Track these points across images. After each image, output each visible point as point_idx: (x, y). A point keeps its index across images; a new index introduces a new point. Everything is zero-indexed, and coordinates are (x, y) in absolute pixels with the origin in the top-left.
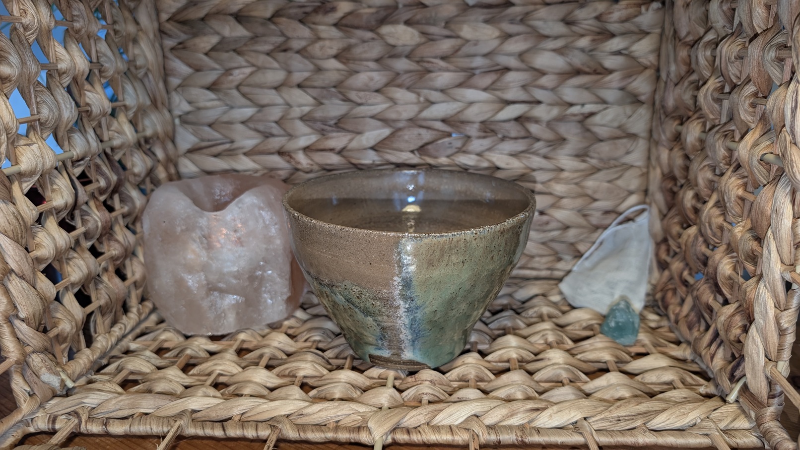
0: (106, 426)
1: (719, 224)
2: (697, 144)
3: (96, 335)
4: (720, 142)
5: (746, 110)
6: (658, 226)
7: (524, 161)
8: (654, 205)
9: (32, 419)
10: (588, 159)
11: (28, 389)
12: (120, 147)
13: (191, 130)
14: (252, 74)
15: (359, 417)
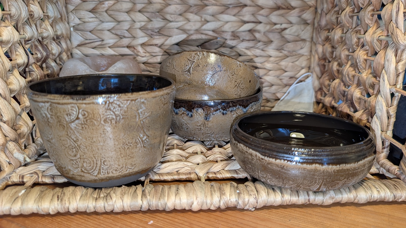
0: (53, 179)
1: (353, 74)
2: (340, 39)
3: (36, 138)
4: (354, 35)
5: (368, 18)
6: (317, 83)
7: (253, 52)
8: (314, 73)
9: (10, 177)
10: (283, 51)
11: (8, 160)
12: (46, 38)
13: (80, 34)
14: (114, 4)
15: (189, 168)
